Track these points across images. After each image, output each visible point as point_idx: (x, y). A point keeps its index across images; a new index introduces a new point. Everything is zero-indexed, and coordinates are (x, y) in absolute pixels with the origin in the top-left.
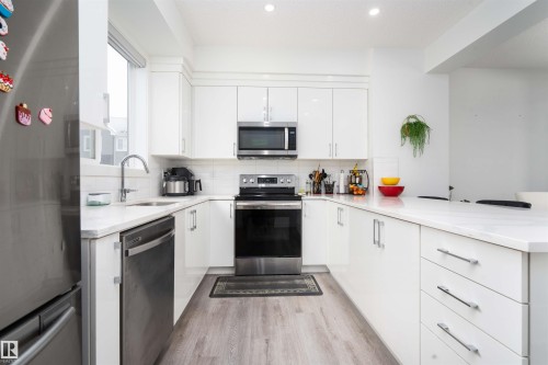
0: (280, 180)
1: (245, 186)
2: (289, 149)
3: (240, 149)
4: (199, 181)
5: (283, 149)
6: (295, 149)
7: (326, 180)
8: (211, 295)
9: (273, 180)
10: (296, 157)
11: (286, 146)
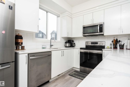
0: (99, 43)
1: (87, 45)
2: (100, 32)
3: (83, 34)
4: (75, 43)
5: (98, 32)
6: (102, 32)
7: (120, 43)
8: (69, 75)
9: (97, 43)
10: (103, 35)
11: (99, 31)
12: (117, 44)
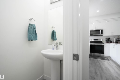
1: (91, 41)
3: (90, 34)
7: (110, 40)
9: (97, 40)
10: (102, 35)
11: (100, 33)
12: (108, 40)
